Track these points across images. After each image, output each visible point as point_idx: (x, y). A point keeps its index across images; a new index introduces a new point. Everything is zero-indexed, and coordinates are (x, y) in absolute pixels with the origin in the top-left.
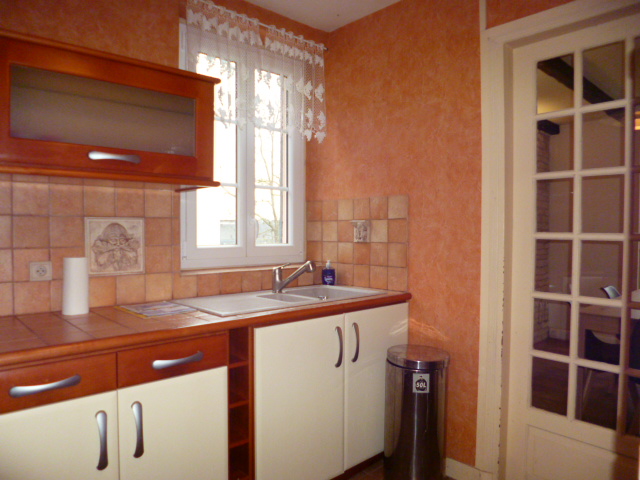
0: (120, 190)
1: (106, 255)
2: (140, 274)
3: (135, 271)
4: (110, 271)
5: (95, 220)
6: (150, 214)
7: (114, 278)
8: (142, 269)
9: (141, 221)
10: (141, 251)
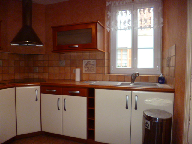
0: (90, 53)
1: (87, 68)
2: (95, 73)
3: (93, 73)
4: (88, 72)
5: (85, 60)
6: (97, 59)
7: (89, 74)
8: (95, 72)
9: (95, 60)
10: (95, 68)
